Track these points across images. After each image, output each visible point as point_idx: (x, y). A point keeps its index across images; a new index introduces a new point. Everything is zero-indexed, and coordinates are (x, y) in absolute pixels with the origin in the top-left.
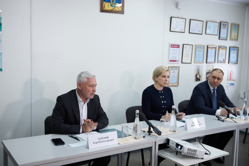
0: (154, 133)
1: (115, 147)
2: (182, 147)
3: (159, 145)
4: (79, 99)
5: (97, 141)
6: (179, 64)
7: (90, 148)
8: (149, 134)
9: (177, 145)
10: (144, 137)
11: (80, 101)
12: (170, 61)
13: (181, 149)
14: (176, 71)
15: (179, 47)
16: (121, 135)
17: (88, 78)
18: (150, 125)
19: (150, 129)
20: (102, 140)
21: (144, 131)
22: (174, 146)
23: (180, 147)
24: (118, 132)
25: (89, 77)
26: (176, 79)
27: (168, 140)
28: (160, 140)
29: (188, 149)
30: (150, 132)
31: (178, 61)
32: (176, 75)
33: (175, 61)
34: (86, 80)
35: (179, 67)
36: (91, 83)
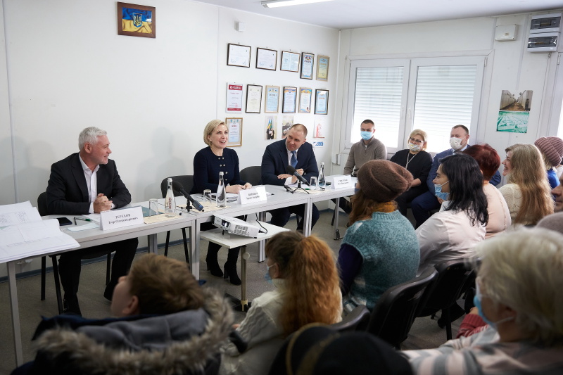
0: (194, 210)
1: (139, 228)
2: (228, 223)
3: (201, 224)
4: (85, 166)
5: (114, 219)
6: (242, 114)
7: (104, 229)
8: (189, 211)
9: (224, 222)
10: (180, 214)
11: (86, 170)
12: (229, 109)
13: (227, 226)
14: (238, 125)
15: (241, 89)
16: (147, 213)
17: (98, 136)
18: (189, 199)
19: (188, 204)
20: (121, 219)
21: (182, 208)
22: (220, 224)
23: (226, 225)
24: (144, 209)
25: (101, 134)
26: (238, 136)
27: (213, 217)
28: (203, 217)
29: (237, 226)
30: (189, 208)
31: (240, 110)
32: (238, 129)
33: (236, 109)
34: (97, 139)
35: (242, 119)
36: (105, 143)
